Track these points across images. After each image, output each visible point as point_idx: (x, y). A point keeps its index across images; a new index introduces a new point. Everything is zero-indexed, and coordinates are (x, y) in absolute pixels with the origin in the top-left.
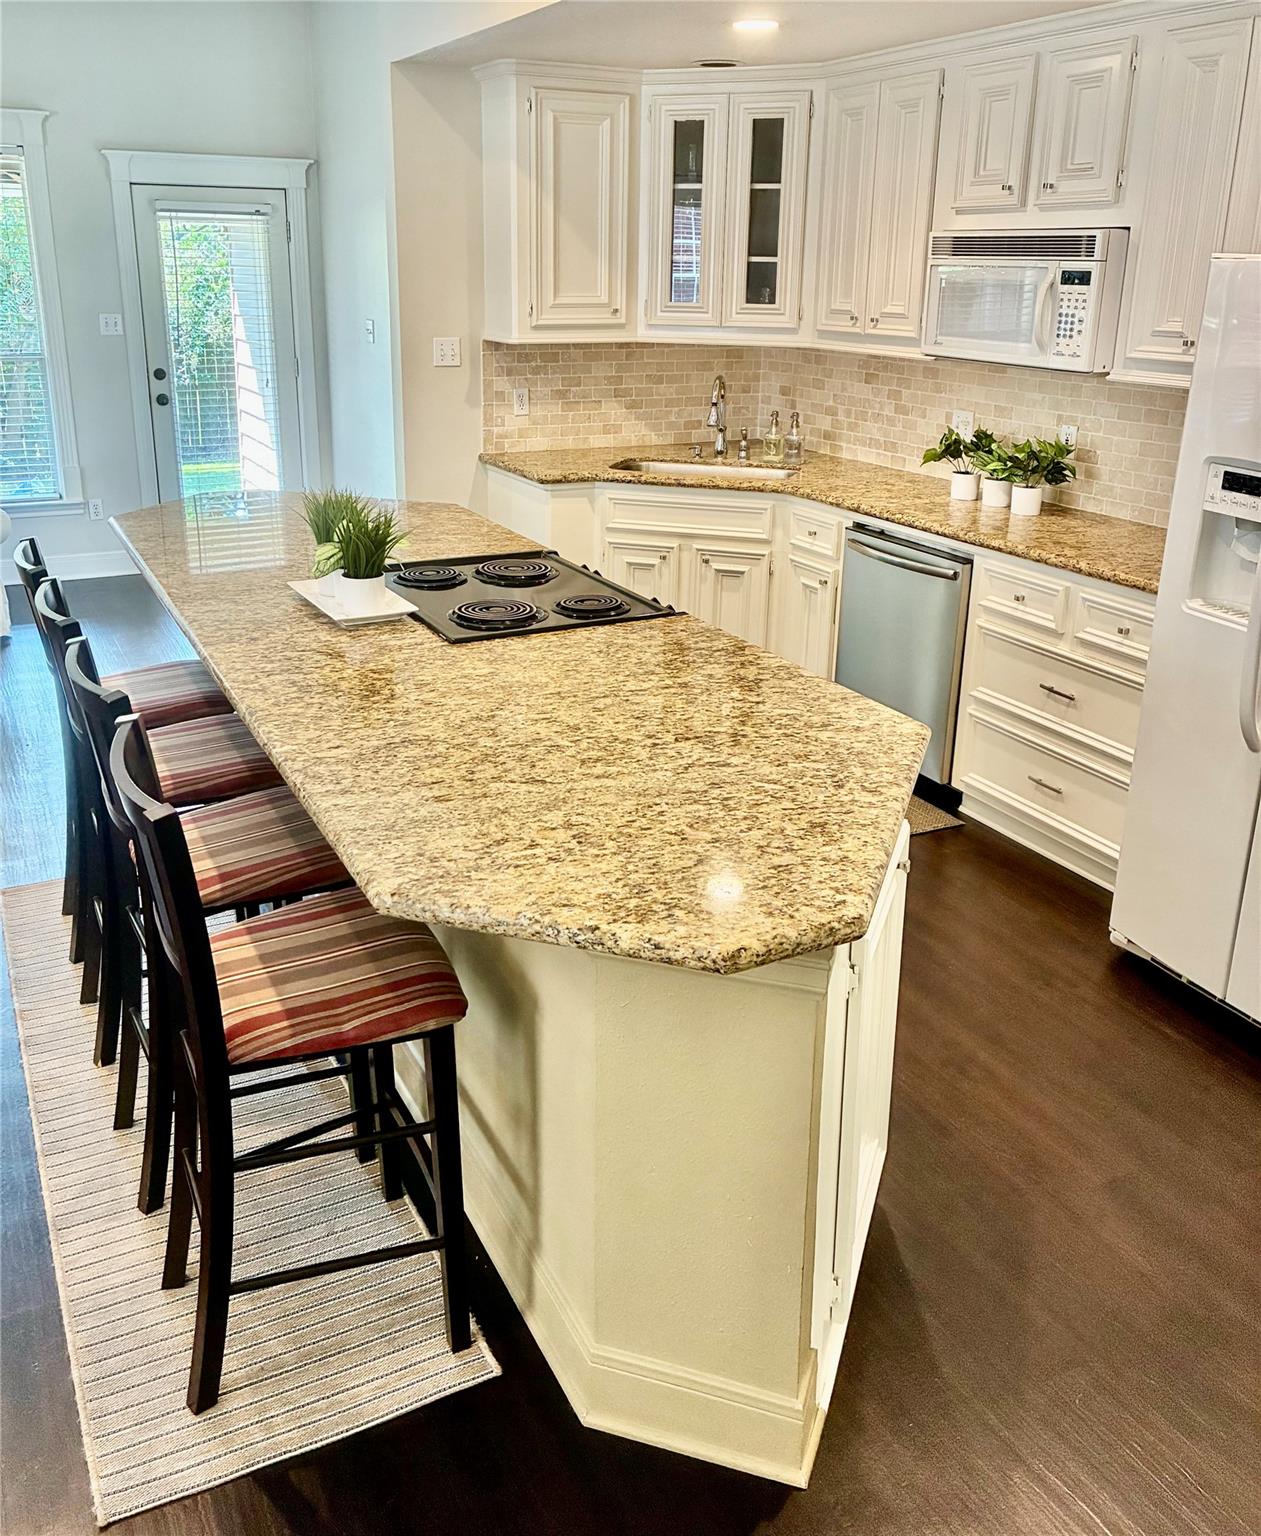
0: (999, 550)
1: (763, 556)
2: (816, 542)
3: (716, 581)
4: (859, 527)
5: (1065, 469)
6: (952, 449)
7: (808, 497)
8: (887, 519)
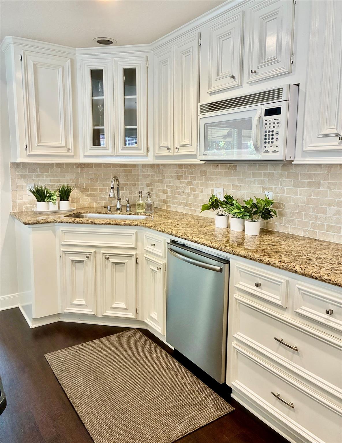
0: (244, 257)
1: (133, 255)
2: (155, 249)
3: (113, 267)
4: (174, 242)
5: (271, 212)
6: (215, 204)
7: (150, 227)
8: (185, 239)
